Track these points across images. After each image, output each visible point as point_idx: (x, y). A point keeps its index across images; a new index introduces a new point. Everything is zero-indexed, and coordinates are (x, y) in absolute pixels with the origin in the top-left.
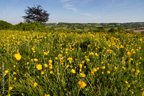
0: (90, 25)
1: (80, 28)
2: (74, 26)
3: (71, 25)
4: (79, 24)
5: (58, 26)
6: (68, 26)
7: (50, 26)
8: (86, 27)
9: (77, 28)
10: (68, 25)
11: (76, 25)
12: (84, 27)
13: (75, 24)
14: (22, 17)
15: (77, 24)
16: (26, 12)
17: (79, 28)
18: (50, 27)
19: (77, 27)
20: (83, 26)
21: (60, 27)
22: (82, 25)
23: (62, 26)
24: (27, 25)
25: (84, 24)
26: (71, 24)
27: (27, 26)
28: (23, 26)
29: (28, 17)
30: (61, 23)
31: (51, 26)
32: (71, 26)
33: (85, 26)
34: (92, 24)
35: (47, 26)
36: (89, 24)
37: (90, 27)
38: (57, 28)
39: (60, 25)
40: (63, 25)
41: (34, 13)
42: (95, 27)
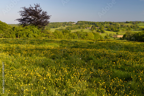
0: (129, 25)
1: (112, 30)
2: (103, 27)
3: (98, 25)
4: (111, 23)
5: (78, 26)
6: (93, 27)
7: (64, 26)
8: (122, 29)
9: (106, 30)
10: (92, 24)
11: (105, 25)
12: (118, 28)
13: (104, 23)
14: (16, 20)
15: (107, 23)
16: (21, 13)
17: (110, 31)
18: (64, 28)
19: (107, 28)
20: (117, 26)
21: (79, 28)
22: (115, 24)
23: (83, 27)
24: (21, 30)
25: (120, 23)
26: (97, 23)
27: (20, 32)
28: (16, 31)
29: (24, 20)
30: (81, 22)
31: (66, 26)
32: (97, 27)
33: (121, 26)
34: (133, 23)
35: (60, 26)
36: (127, 22)
37: (129, 28)
38: (75, 29)
39: (79, 25)
40: (84, 25)
41: (30, 15)
42: (138, 28)
